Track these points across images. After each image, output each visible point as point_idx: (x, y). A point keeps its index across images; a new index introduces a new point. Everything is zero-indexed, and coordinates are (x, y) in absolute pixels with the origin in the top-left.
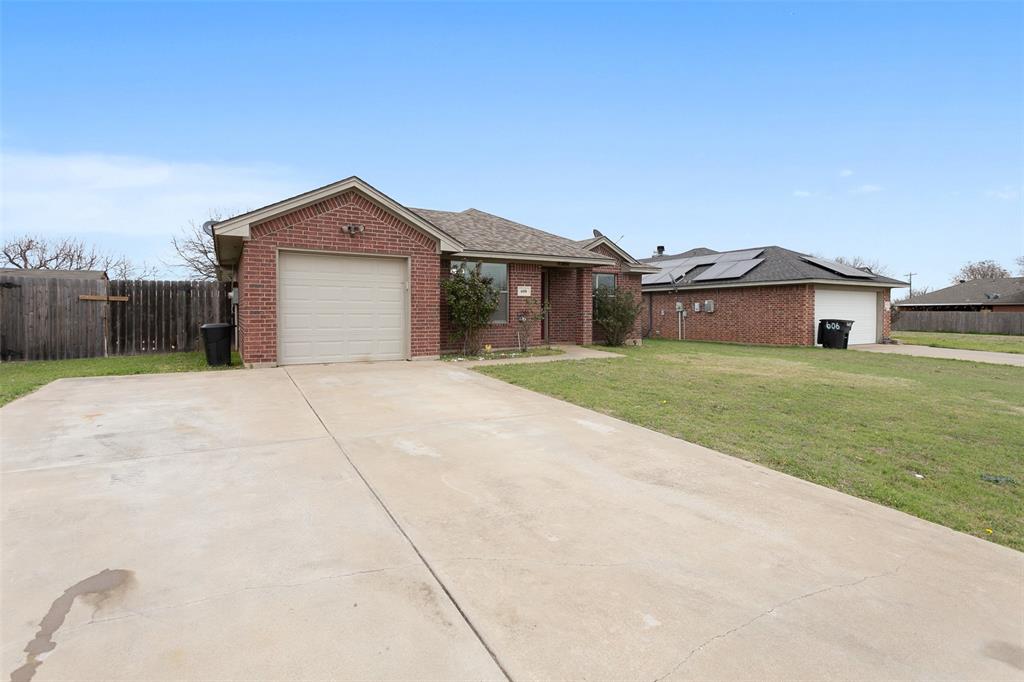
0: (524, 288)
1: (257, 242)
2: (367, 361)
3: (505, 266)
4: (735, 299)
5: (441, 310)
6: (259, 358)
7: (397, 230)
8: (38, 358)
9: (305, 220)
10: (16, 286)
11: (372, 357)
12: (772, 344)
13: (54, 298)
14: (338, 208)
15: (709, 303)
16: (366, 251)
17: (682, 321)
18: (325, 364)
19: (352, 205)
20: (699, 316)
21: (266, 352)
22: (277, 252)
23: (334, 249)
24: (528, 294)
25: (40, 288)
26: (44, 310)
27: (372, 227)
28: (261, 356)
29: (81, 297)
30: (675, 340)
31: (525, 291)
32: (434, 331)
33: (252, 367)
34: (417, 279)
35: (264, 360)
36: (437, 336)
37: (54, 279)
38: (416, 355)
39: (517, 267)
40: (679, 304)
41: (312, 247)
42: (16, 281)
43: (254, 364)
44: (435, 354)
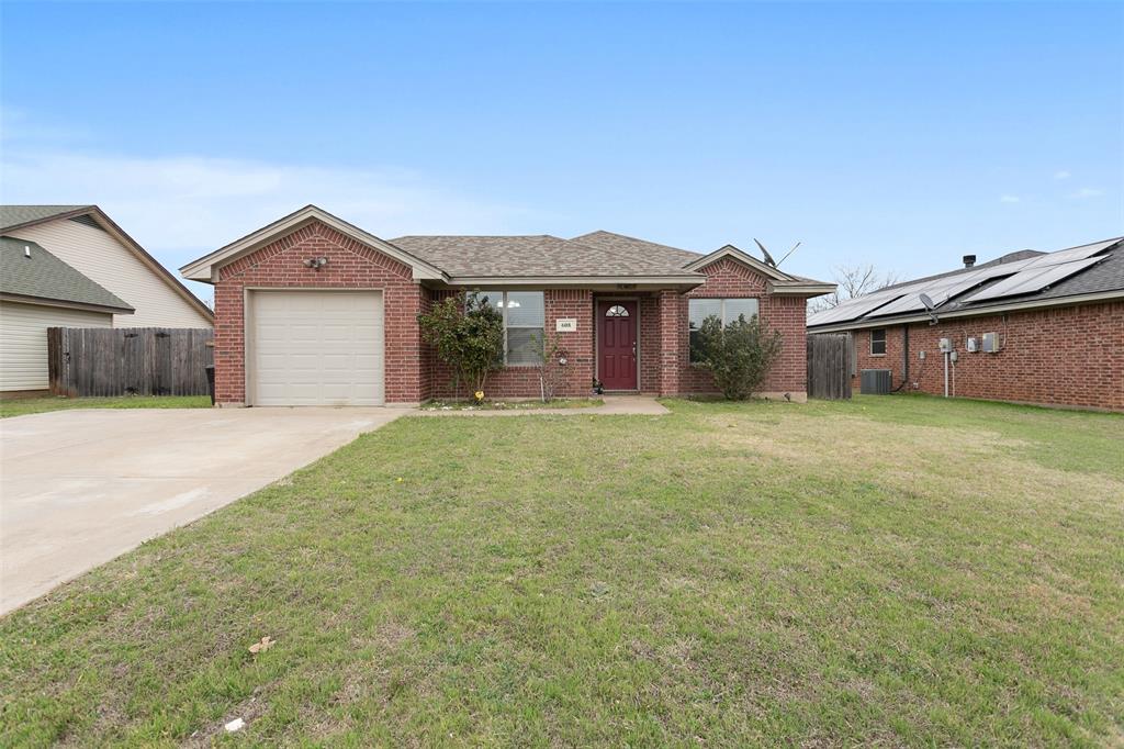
0: (567, 321)
1: (225, 283)
2: (340, 406)
3: (542, 293)
4: (1034, 329)
5: (421, 349)
6: (228, 398)
7: (367, 260)
8: (179, 394)
9: (270, 257)
10: (167, 336)
11: (350, 401)
12: (1100, 408)
13: (190, 345)
14: (303, 242)
15: (990, 339)
16: (333, 285)
17: (950, 367)
18: (292, 407)
19: (317, 236)
20: (975, 359)
21: (234, 392)
22: (245, 292)
23: (299, 285)
24: (573, 328)
25: (182, 337)
26: (184, 355)
27: (338, 259)
28: (230, 396)
29: (208, 343)
30: (940, 397)
31: (567, 325)
32: (412, 373)
33: (221, 406)
34: (391, 315)
35: (232, 401)
36: (416, 380)
37: (191, 329)
38: (390, 401)
39: (559, 295)
40: (944, 341)
41: (277, 285)
42: (167, 332)
43: (223, 404)
44: (415, 400)
